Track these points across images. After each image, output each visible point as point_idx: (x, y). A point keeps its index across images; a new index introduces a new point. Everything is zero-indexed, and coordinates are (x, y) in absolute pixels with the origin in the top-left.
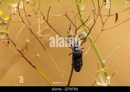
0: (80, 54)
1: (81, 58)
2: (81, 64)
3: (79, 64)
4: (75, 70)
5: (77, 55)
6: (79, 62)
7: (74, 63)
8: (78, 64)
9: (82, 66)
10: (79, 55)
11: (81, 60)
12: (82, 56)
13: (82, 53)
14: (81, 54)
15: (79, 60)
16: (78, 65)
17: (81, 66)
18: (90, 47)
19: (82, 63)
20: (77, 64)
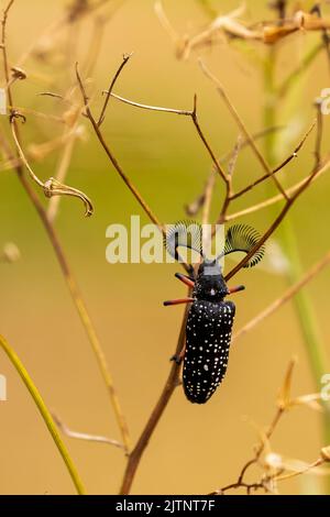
0: (223, 319)
1: (225, 338)
2: (219, 366)
3: (211, 365)
4: (187, 392)
5: (208, 321)
6: (212, 356)
7: (186, 354)
8: (204, 362)
9: (221, 377)
10: (216, 322)
11: (225, 346)
12: (228, 329)
13: (233, 314)
14: (227, 319)
15: (213, 348)
16: (206, 367)
17: (216, 376)
18: (277, 303)
19: (226, 361)
20: (201, 366)
